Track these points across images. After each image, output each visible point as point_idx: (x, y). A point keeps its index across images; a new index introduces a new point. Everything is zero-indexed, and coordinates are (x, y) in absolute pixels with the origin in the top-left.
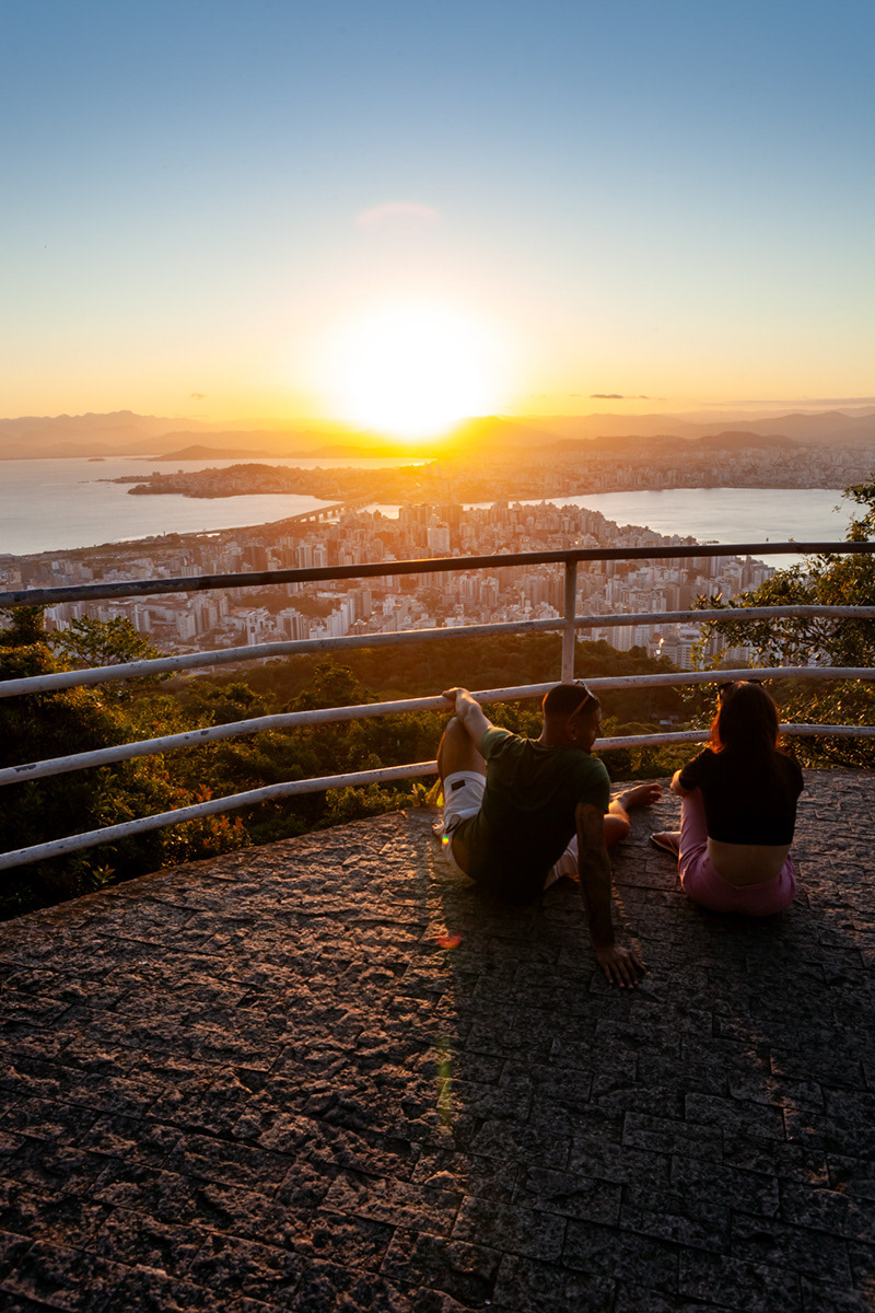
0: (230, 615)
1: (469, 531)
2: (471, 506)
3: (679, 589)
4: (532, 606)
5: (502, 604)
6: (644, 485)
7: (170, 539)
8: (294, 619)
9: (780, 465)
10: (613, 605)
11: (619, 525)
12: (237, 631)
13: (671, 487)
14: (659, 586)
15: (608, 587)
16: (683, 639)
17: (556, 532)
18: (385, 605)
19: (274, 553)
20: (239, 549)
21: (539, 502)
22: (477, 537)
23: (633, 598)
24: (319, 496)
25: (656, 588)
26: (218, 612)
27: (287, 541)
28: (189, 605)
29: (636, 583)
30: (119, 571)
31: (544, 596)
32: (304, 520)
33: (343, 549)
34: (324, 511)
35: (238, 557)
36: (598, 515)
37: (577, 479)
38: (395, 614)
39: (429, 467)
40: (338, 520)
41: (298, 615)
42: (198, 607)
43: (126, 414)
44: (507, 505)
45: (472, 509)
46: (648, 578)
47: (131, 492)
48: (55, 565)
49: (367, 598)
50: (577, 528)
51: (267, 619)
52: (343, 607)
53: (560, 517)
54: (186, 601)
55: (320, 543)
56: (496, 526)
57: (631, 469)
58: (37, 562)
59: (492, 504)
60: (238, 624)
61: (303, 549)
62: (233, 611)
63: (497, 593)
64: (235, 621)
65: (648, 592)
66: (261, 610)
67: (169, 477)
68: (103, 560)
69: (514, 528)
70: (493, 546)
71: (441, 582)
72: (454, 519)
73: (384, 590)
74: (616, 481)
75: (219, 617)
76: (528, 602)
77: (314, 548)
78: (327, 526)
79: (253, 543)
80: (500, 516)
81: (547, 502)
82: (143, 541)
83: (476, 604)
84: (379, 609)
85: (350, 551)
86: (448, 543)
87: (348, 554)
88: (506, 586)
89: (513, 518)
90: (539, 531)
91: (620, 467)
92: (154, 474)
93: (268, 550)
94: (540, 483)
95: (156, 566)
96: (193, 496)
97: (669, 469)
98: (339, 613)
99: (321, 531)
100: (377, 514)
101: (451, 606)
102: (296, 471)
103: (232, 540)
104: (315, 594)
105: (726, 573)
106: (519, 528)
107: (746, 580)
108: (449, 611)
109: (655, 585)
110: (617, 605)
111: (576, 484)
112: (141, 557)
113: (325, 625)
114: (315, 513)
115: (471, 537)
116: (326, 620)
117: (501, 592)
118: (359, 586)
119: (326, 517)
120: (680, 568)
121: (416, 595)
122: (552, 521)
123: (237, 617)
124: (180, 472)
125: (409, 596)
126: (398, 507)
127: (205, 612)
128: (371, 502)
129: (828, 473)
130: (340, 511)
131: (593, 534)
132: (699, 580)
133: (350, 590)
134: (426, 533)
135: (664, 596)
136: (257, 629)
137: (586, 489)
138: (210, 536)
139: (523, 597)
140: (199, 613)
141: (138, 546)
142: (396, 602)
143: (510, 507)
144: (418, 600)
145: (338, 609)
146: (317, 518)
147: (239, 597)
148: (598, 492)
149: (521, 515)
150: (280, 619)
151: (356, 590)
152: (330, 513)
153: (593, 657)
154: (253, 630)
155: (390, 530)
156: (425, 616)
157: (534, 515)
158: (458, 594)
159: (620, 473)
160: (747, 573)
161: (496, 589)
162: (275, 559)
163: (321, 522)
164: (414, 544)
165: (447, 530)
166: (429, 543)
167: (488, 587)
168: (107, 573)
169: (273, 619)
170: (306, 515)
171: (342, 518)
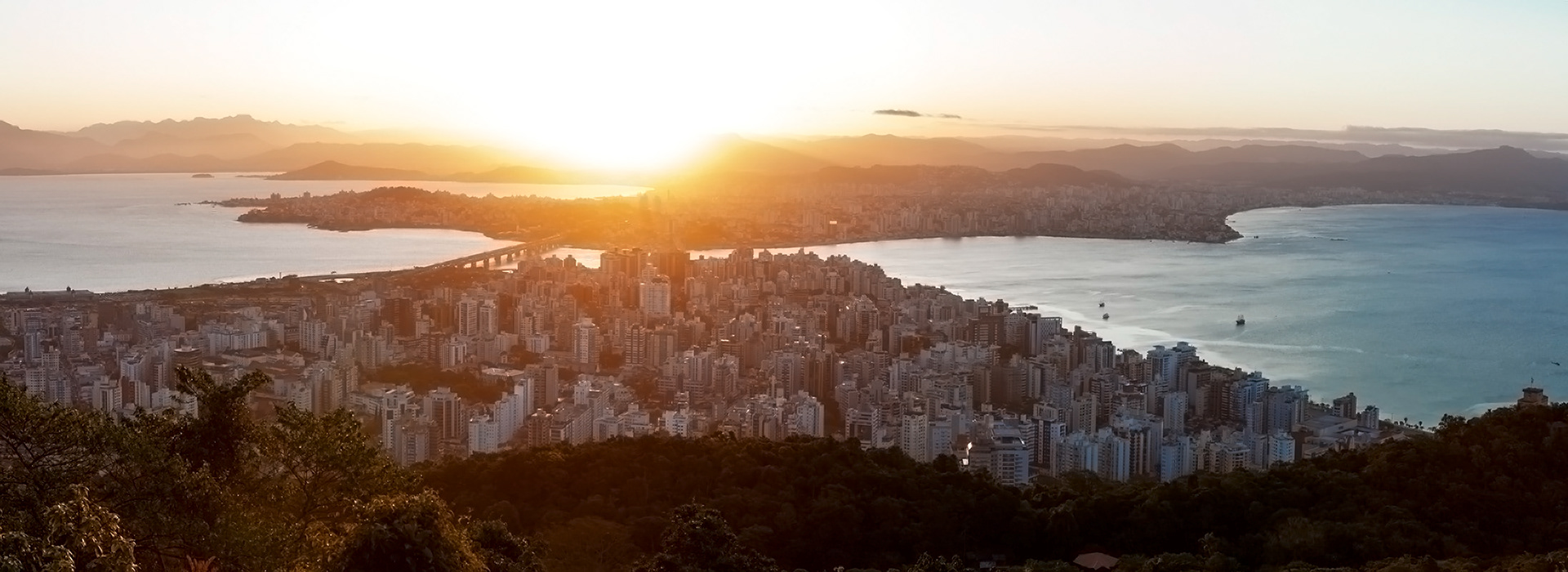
0: (359, 393)
1: (698, 288)
2: (703, 253)
3: (988, 373)
4: (786, 396)
5: (743, 393)
6: (936, 231)
7: (287, 284)
8: (449, 403)
9: (1109, 208)
10: (901, 396)
11: (905, 284)
12: (369, 415)
13: (972, 234)
14: (962, 369)
15: (894, 370)
16: (998, 443)
17: (819, 292)
18: (576, 389)
19: (426, 310)
20: (378, 301)
21: (795, 251)
22: (709, 296)
23: (926, 385)
24: (491, 233)
25: (957, 372)
26: (344, 389)
27: (443, 293)
28: (306, 373)
29: (930, 364)
30: (218, 321)
31: (802, 383)
32: (468, 266)
33: (520, 308)
34: (497, 254)
35: (376, 312)
36: (876, 270)
37: (848, 221)
38: (591, 403)
39: (644, 198)
40: (515, 266)
41: (454, 397)
42: (318, 378)
43: (245, 120)
44: (751, 254)
45: (702, 257)
46: (947, 357)
47: (243, 219)
48: (140, 309)
49: (552, 377)
50: (848, 287)
51: (411, 402)
52: (518, 390)
53: (825, 272)
54: (302, 368)
55: (489, 298)
56: (735, 282)
57: (919, 208)
58: (118, 303)
59: (730, 251)
60: (370, 406)
61: (465, 305)
62: (364, 387)
63: (736, 377)
64: (366, 401)
65: (946, 377)
66: (403, 388)
67: (291, 201)
68: (199, 306)
69: (761, 286)
70: (731, 309)
71: (657, 359)
72: (677, 270)
73: (575, 369)
74: (900, 225)
75: (345, 394)
76: (781, 391)
77: (481, 304)
78: (500, 275)
79: (396, 293)
80: (740, 267)
81: (807, 250)
82: (252, 283)
83: (707, 392)
84: (568, 395)
85: (530, 310)
86: (668, 303)
87: (528, 315)
88: (748, 367)
89: (759, 271)
90: (797, 291)
91: (904, 205)
92: (273, 196)
93: (417, 305)
94: (797, 224)
95: (267, 318)
96: (321, 227)
97: (969, 210)
98: (512, 399)
99: (492, 281)
100: (570, 260)
101: (671, 395)
102: (461, 200)
103: (368, 288)
104: (480, 370)
105: (1050, 350)
106: (769, 285)
107: (1076, 358)
108: (669, 402)
109: (956, 368)
110: (906, 395)
111: (845, 227)
112: (247, 305)
113: (491, 415)
114: (484, 257)
115: (700, 296)
116: (493, 408)
117: (741, 375)
118: (542, 360)
119: (498, 262)
120: (990, 344)
121: (621, 377)
122: (813, 276)
123: (370, 396)
124: (307, 194)
125: (611, 378)
126: (598, 253)
127: (327, 385)
128: (562, 244)
129: (1168, 219)
130: (518, 255)
131: (870, 296)
132: (1015, 359)
133: (528, 366)
134: (637, 288)
135: (970, 383)
136: (397, 411)
137: (859, 235)
138: (339, 281)
139: (773, 383)
140: (318, 387)
141: (244, 289)
142: (593, 385)
143: (756, 256)
144: (624, 383)
145: (511, 393)
146: (486, 263)
147: (374, 367)
148: (876, 239)
149: (771, 267)
150: (428, 402)
151: (537, 366)
152: (504, 257)
153: (885, 472)
154: (390, 415)
155: (588, 284)
156: (633, 408)
157: (788, 268)
158: (681, 378)
159: (905, 213)
160: (1076, 349)
161: (735, 371)
162: (426, 317)
163: (491, 268)
164: (619, 304)
165: (668, 286)
166: (642, 304)
167: (724, 368)
168: (204, 323)
169: (419, 402)
170: (473, 259)
171: (521, 265)
